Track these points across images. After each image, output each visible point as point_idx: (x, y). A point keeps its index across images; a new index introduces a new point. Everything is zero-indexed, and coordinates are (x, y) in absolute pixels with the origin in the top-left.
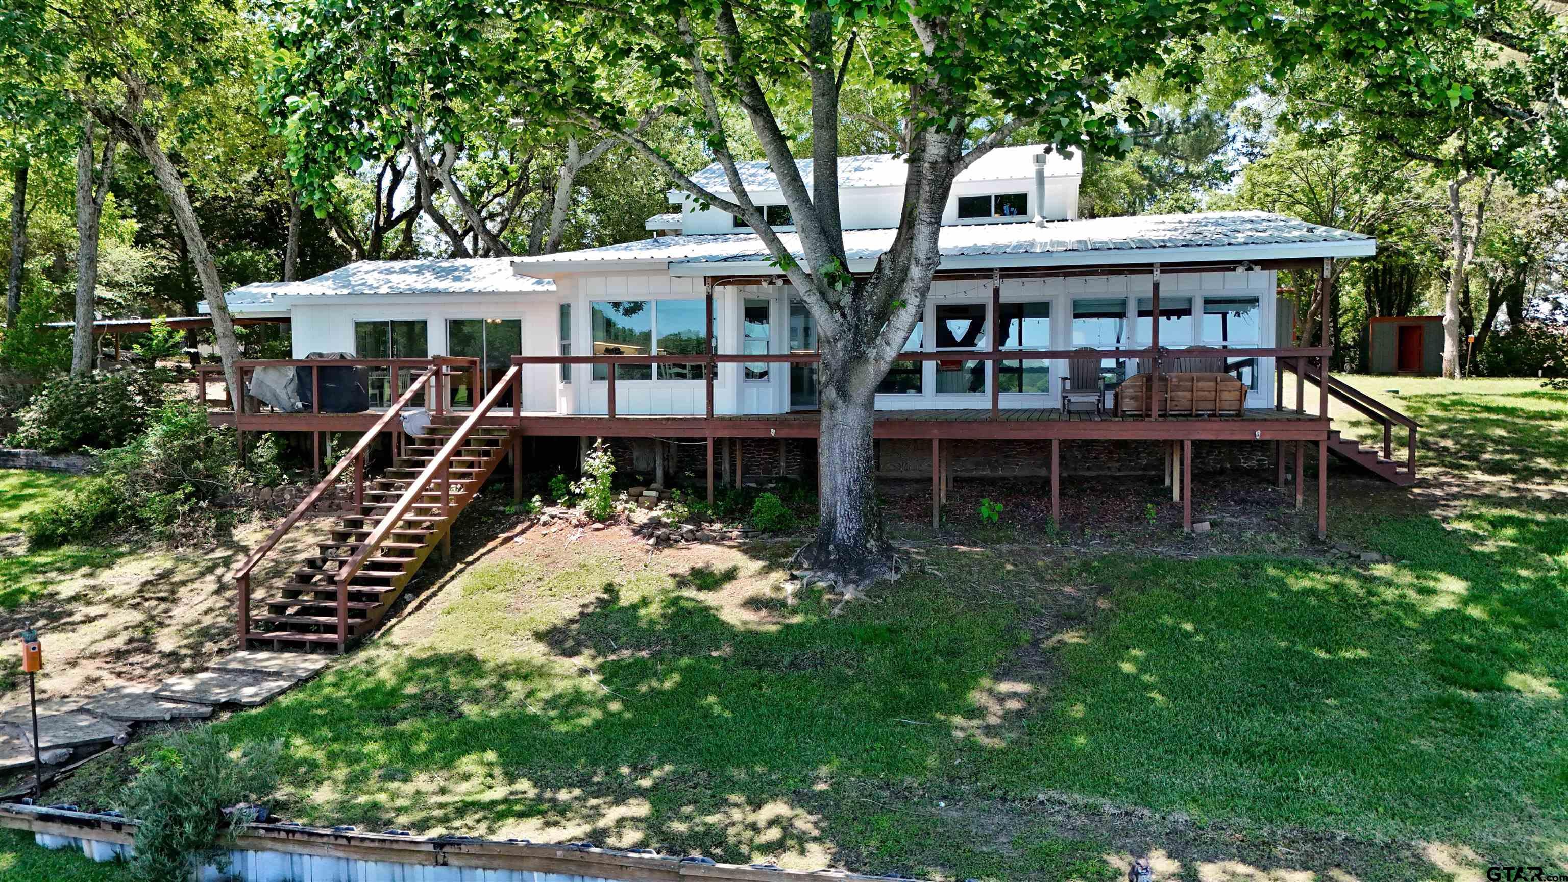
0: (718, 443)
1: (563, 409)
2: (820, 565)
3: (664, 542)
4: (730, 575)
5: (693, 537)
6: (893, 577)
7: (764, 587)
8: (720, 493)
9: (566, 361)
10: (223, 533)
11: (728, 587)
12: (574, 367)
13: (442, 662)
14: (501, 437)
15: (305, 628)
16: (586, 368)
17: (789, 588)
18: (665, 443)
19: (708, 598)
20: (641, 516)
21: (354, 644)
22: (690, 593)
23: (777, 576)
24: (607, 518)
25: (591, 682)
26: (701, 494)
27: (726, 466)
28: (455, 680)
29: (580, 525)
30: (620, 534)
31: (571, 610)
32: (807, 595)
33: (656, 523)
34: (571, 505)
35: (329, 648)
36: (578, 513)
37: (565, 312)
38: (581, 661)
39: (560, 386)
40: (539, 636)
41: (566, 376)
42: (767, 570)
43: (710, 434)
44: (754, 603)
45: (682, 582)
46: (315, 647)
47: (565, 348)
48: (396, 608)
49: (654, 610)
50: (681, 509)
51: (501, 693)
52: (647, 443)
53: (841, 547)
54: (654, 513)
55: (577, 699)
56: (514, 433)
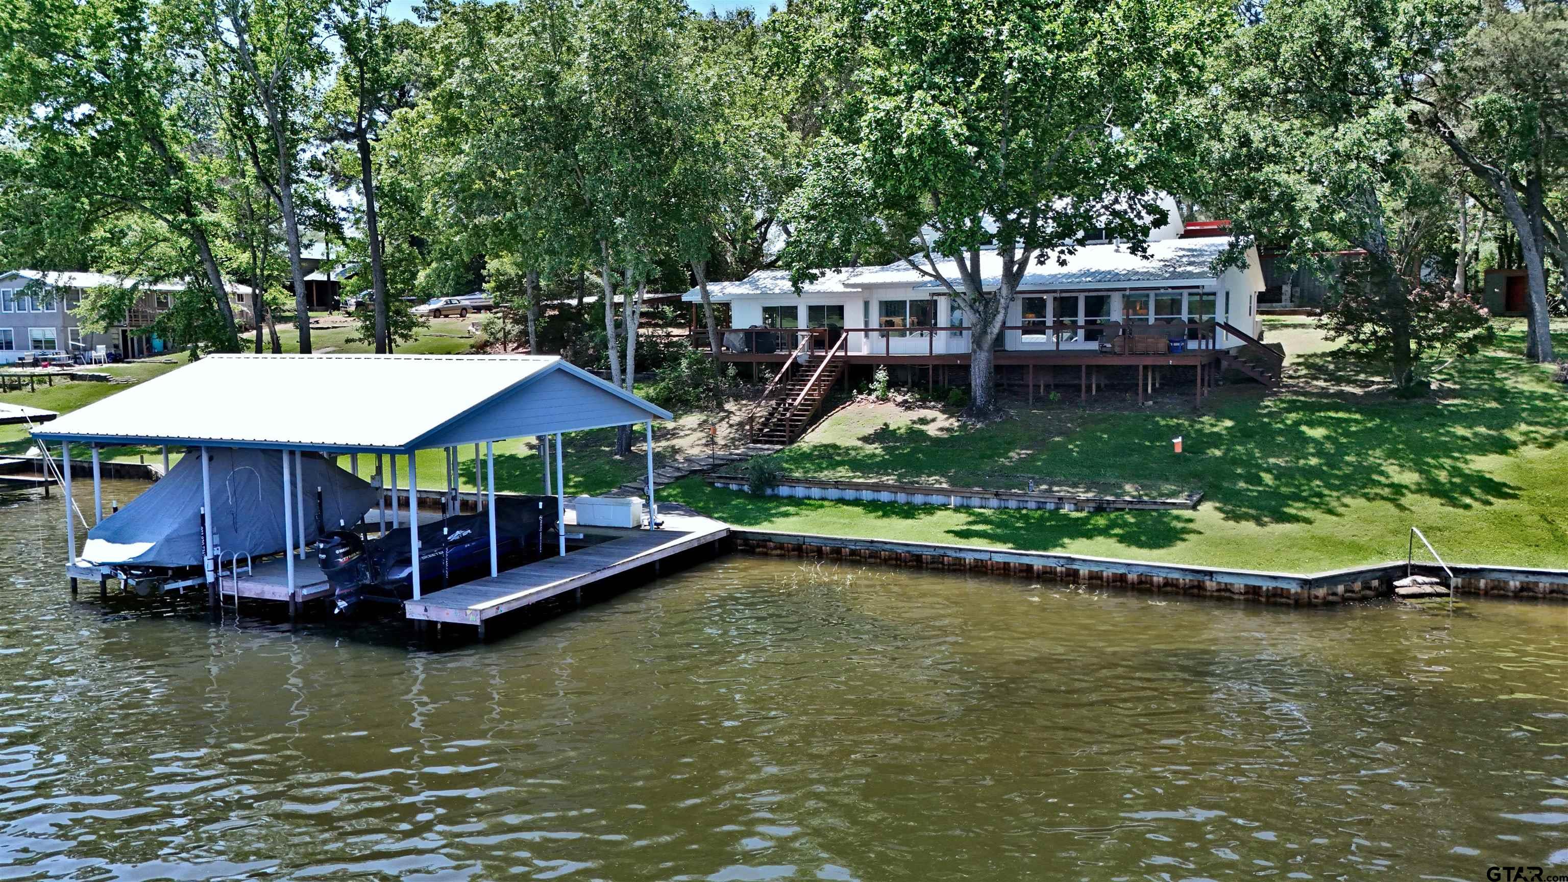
0: (936, 367)
1: (865, 351)
2: (970, 416)
3: (909, 408)
4: (934, 420)
5: (920, 407)
6: (998, 420)
7: (946, 424)
8: (935, 389)
9: (867, 331)
10: (720, 407)
11: (932, 424)
12: (870, 333)
13: (826, 446)
14: (840, 364)
15: (773, 436)
16: (876, 334)
17: (956, 424)
18: (913, 367)
19: (923, 427)
20: (900, 399)
21: (792, 442)
22: (918, 426)
23: (953, 420)
24: (884, 399)
25: (878, 451)
26: (927, 390)
27: (941, 378)
28: (831, 451)
29: (874, 402)
30: (891, 405)
31: (872, 431)
32: (963, 427)
33: (906, 401)
34: (869, 394)
35: (782, 443)
36: (873, 397)
37: (866, 304)
38: (876, 445)
39: (864, 340)
40: (859, 439)
41: (866, 336)
42: (948, 418)
43: (931, 363)
44: (941, 429)
45: (914, 422)
46: (778, 443)
47: (866, 323)
48: (804, 431)
49: (902, 431)
50: (917, 396)
51: (848, 454)
52: (903, 367)
53: (978, 408)
54: (906, 397)
55: (874, 455)
56: (844, 362)
